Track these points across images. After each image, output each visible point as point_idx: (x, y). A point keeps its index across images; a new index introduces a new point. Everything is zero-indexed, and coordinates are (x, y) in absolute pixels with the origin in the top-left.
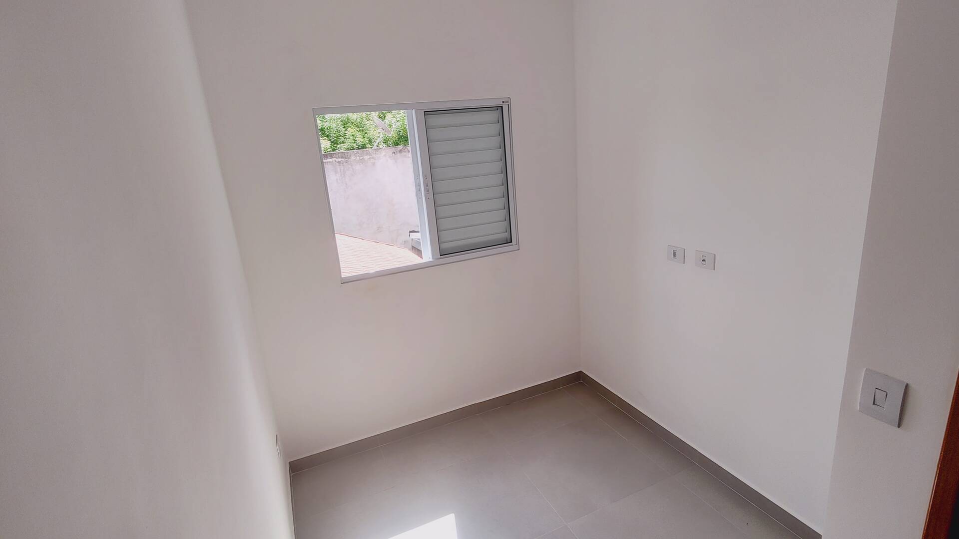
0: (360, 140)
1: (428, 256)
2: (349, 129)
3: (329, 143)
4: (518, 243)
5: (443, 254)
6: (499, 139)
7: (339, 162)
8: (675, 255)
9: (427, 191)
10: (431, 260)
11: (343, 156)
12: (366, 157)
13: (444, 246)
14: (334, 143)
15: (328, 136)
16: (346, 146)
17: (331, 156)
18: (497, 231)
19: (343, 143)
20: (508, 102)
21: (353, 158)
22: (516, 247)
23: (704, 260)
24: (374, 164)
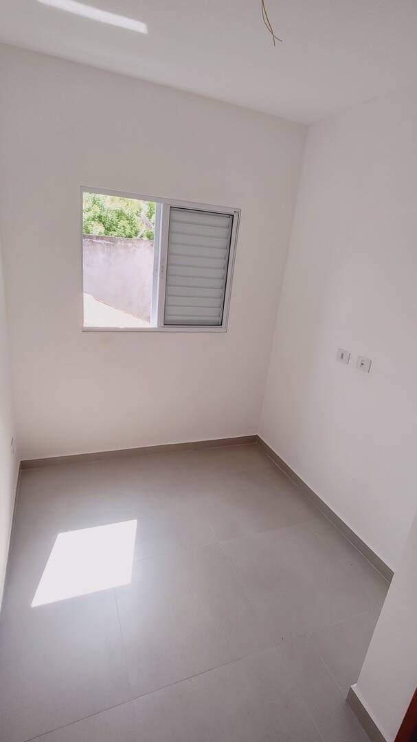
0: (128, 231)
1: (154, 323)
2: (122, 221)
3: (104, 229)
4: (226, 327)
5: (167, 324)
6: (226, 242)
7: (107, 244)
8: (342, 356)
9: (162, 271)
10: (156, 326)
11: (111, 240)
12: (130, 245)
13: (169, 318)
14: (108, 229)
15: (103, 223)
16: (116, 234)
17: (102, 238)
18: (211, 314)
19: (115, 231)
20: (238, 212)
21: (119, 243)
22: (224, 330)
23: (362, 364)
24: (135, 251)
